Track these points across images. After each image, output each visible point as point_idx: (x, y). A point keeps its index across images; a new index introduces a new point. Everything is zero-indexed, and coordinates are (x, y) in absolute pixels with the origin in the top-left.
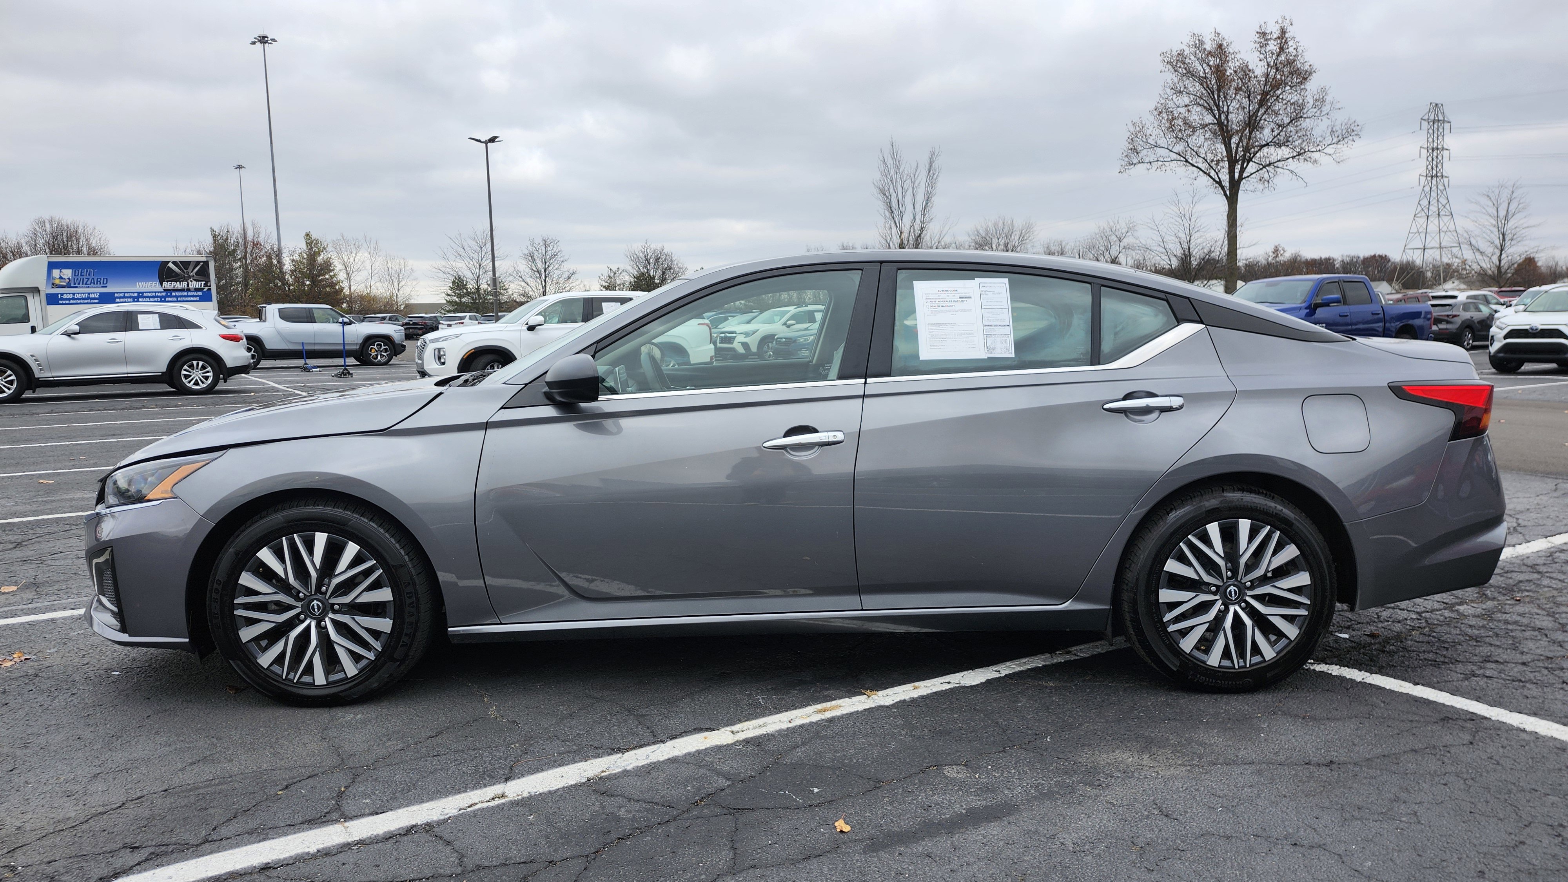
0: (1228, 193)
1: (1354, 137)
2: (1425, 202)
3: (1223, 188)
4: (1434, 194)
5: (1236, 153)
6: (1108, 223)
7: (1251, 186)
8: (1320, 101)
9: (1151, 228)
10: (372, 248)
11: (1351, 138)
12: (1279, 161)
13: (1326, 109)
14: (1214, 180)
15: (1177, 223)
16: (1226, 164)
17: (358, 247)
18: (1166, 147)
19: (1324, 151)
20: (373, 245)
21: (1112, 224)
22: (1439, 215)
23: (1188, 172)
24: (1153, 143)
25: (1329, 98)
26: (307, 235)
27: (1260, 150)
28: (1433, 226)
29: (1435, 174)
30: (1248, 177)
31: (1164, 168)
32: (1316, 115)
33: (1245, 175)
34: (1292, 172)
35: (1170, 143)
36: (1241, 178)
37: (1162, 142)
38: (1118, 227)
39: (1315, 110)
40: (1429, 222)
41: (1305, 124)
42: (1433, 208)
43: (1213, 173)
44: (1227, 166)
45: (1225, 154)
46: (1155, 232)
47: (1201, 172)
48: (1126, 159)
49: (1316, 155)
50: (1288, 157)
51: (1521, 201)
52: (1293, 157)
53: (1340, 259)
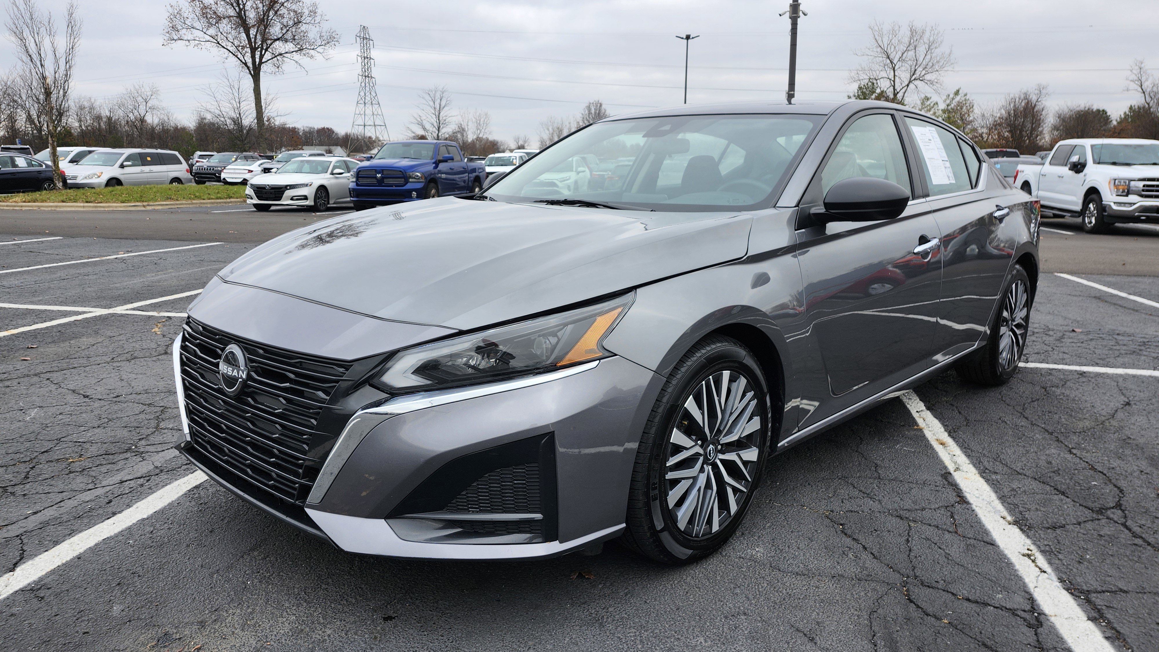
0: (252, 72)
1: (336, 43)
2: (362, 94)
3: (248, 68)
4: (367, 89)
5: (255, 43)
6: (134, 86)
7: (269, 69)
8: (313, 13)
9: (209, 95)
11: (333, 42)
12: (287, 53)
13: (318, 19)
14: (241, 61)
15: (227, 92)
16: (249, 50)
18: (201, 29)
19: (316, 50)
21: (137, 87)
22: (372, 104)
23: (221, 52)
24: (189, 24)
25: (319, 11)
27: (274, 42)
28: (369, 111)
29: (367, 75)
30: (266, 62)
31: (200, 46)
32: (312, 22)
33: (264, 60)
34: (296, 62)
35: (203, 26)
36: (261, 63)
37: (197, 25)
38: (143, 90)
39: (310, 19)
40: (366, 108)
41: (303, 27)
42: (368, 98)
43: (239, 56)
44: (250, 52)
45: (247, 42)
46: (211, 97)
47: (230, 53)
48: (168, 35)
49: (312, 52)
50: (293, 50)
51: (448, 99)
52: (296, 51)
53: (302, 129)
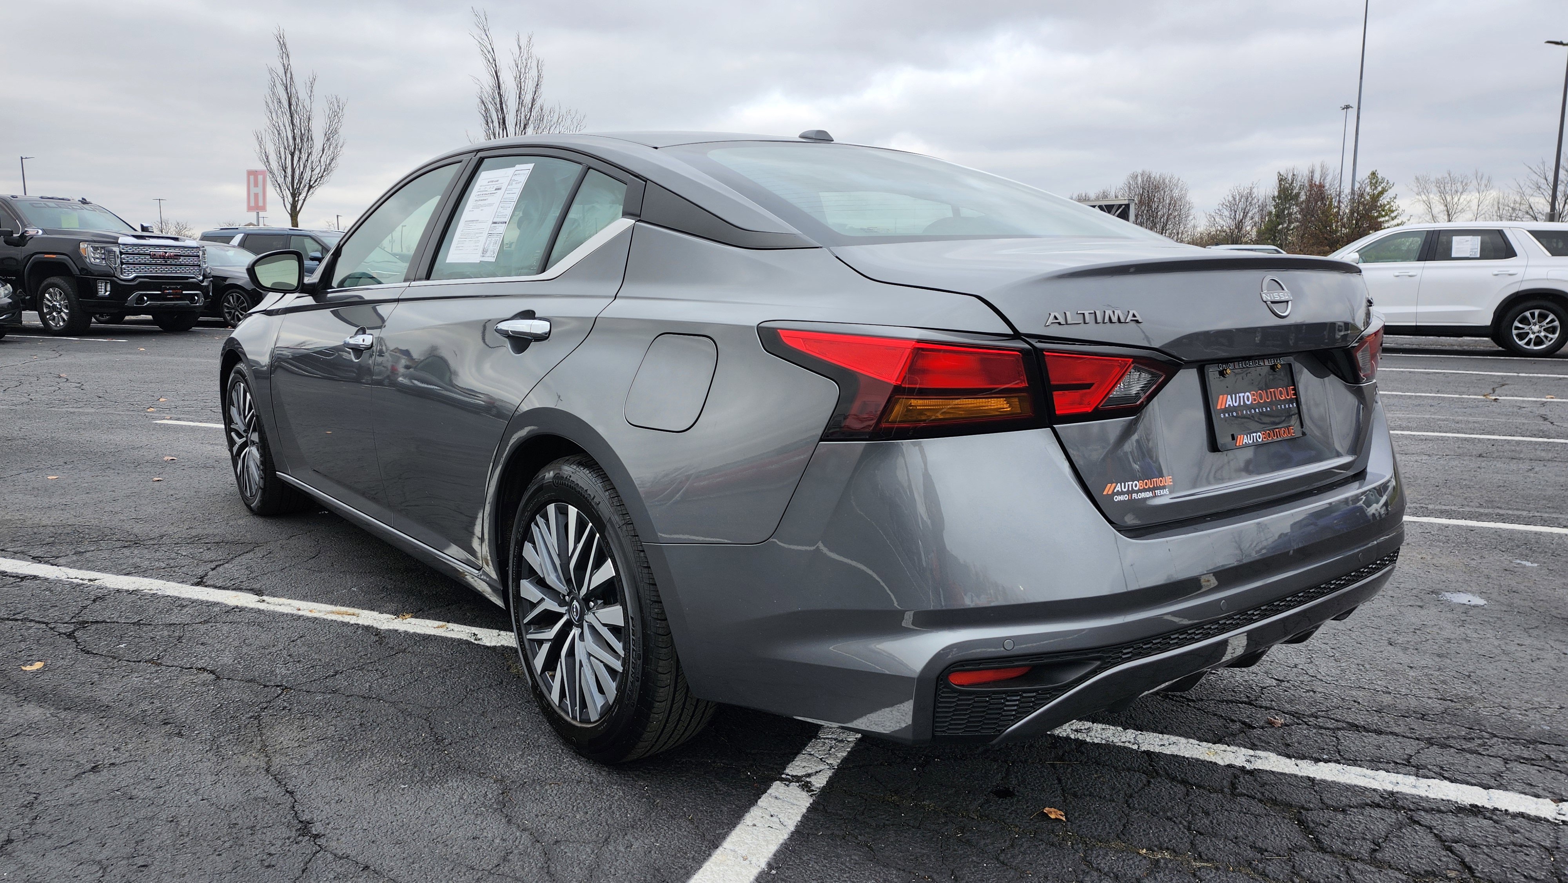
10: (1483, 185)
17: (1466, 184)
20: (1484, 182)
26: (1373, 174)
